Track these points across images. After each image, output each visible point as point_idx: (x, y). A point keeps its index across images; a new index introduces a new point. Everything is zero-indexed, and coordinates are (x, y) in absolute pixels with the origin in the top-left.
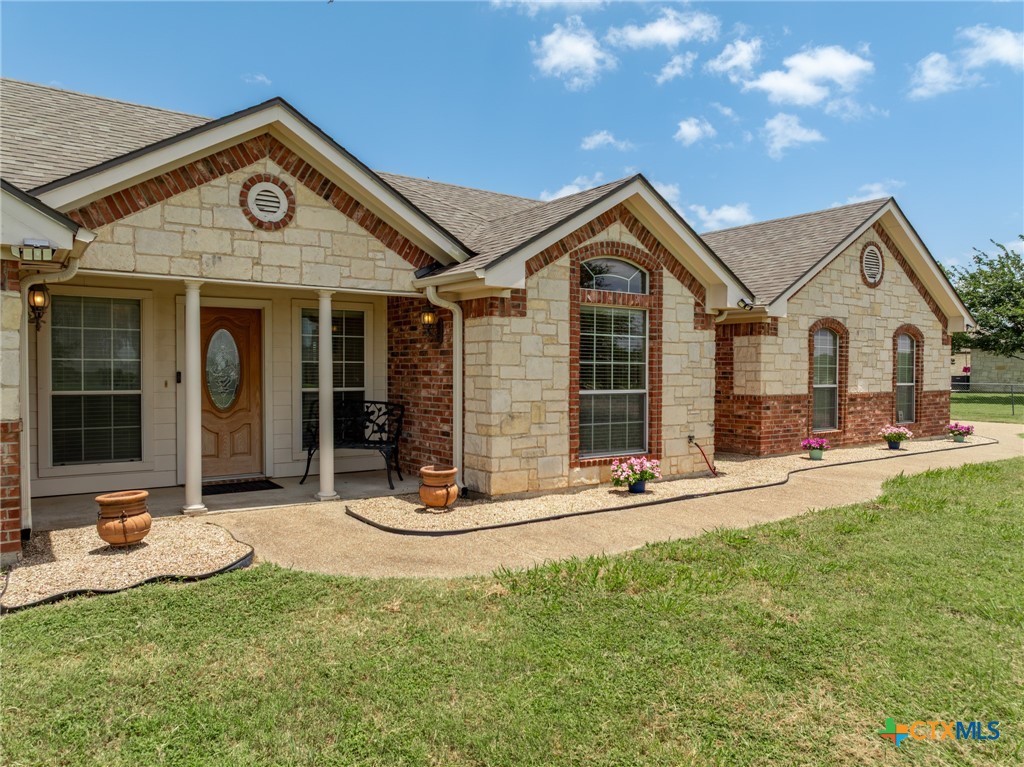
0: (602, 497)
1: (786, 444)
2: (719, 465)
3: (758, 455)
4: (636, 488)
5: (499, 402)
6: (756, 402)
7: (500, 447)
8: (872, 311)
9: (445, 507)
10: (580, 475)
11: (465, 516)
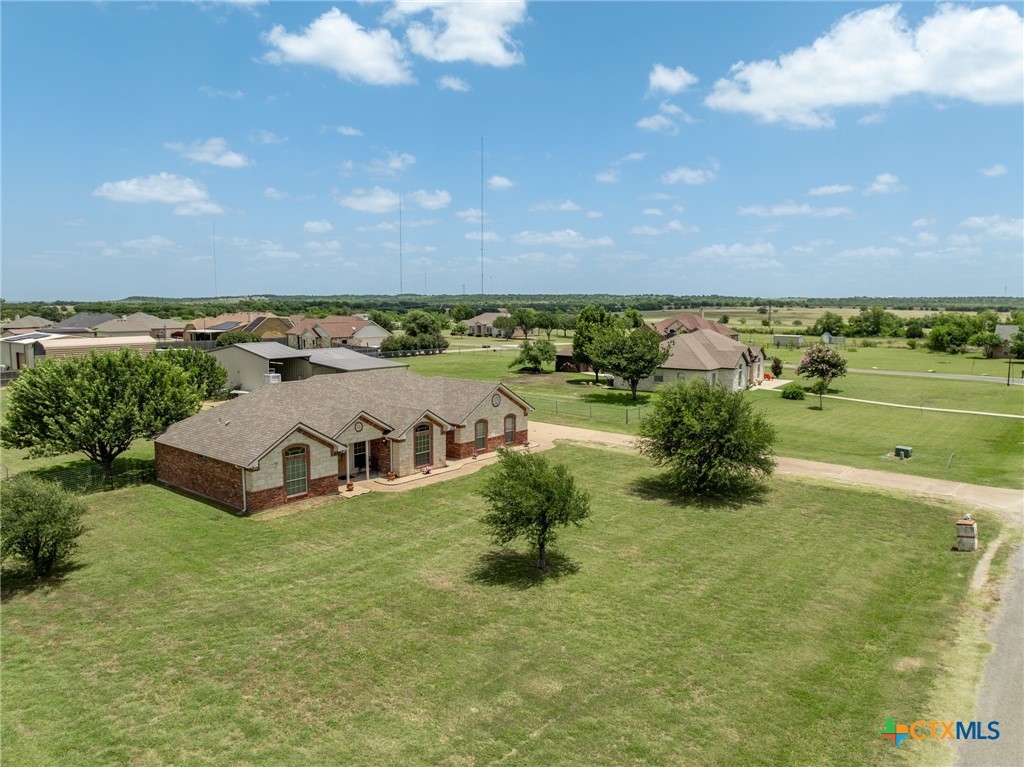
0: (420, 475)
1: (468, 454)
2: (448, 463)
3: (460, 458)
4: (428, 473)
5: (401, 459)
6: (459, 445)
7: (401, 467)
8: (497, 413)
9: (393, 480)
10: (416, 471)
11: (397, 481)
